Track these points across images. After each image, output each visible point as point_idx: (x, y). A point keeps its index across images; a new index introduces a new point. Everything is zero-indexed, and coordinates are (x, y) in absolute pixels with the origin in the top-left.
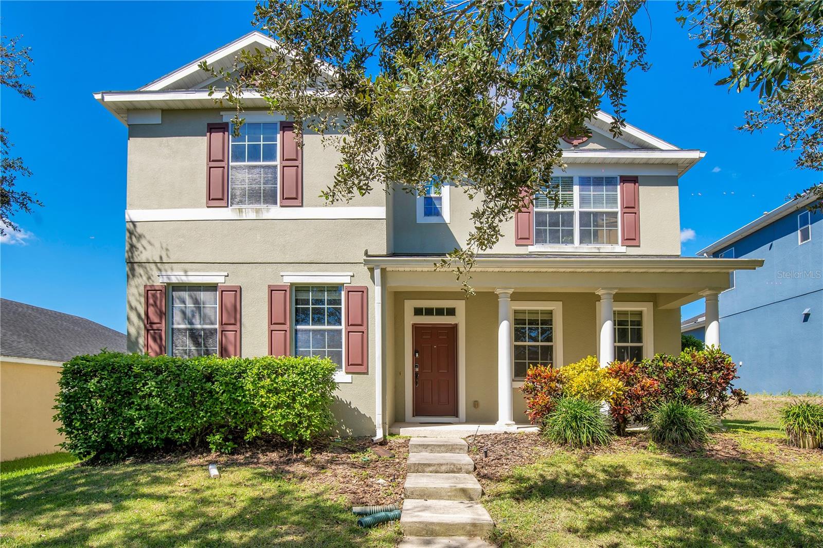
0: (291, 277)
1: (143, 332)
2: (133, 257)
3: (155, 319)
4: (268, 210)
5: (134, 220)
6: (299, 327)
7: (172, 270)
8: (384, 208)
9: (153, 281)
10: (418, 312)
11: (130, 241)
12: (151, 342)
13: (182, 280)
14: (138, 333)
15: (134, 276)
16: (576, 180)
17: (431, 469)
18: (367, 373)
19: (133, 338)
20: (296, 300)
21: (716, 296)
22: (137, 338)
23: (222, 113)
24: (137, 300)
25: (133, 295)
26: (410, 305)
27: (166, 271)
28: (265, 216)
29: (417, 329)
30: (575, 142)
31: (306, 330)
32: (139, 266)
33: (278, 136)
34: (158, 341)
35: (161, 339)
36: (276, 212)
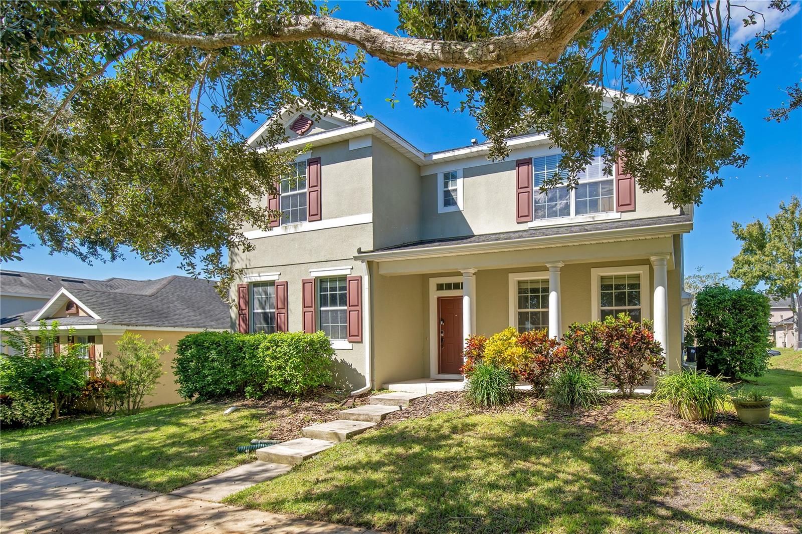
0: (315, 273)
1: (238, 316)
3: (243, 307)
4: (301, 225)
6: (323, 309)
7: (252, 273)
8: (371, 215)
9: (242, 282)
10: (440, 287)
12: (241, 322)
14: (236, 317)
17: (354, 417)
18: (361, 342)
19: (233, 320)
20: (321, 289)
22: (235, 320)
24: (235, 295)
25: (233, 291)
26: (433, 283)
27: (249, 274)
28: (300, 229)
29: (441, 300)
31: (326, 311)
33: (307, 170)
34: (245, 321)
36: (306, 226)
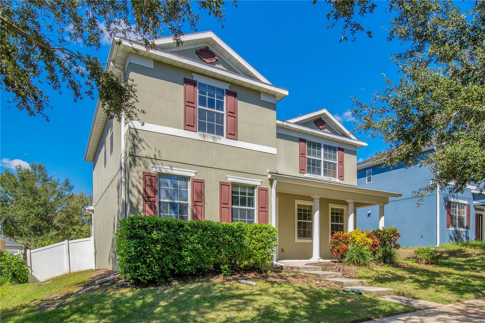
0: (231, 179)
1: (142, 202)
2: (135, 152)
3: (151, 194)
4: (219, 138)
5: (136, 127)
6: (234, 207)
7: (162, 165)
9: (149, 170)
11: (133, 141)
12: (148, 208)
13: (169, 172)
14: (138, 202)
15: (135, 165)
16: (322, 146)
19: (135, 206)
20: (232, 192)
21: (383, 206)
22: (137, 206)
23: (193, 74)
24: (137, 181)
25: (135, 177)
27: (158, 165)
30: (321, 127)
31: (237, 208)
32: (139, 159)
33: (225, 97)
34: (154, 208)
35: (155, 208)
36: (223, 140)
